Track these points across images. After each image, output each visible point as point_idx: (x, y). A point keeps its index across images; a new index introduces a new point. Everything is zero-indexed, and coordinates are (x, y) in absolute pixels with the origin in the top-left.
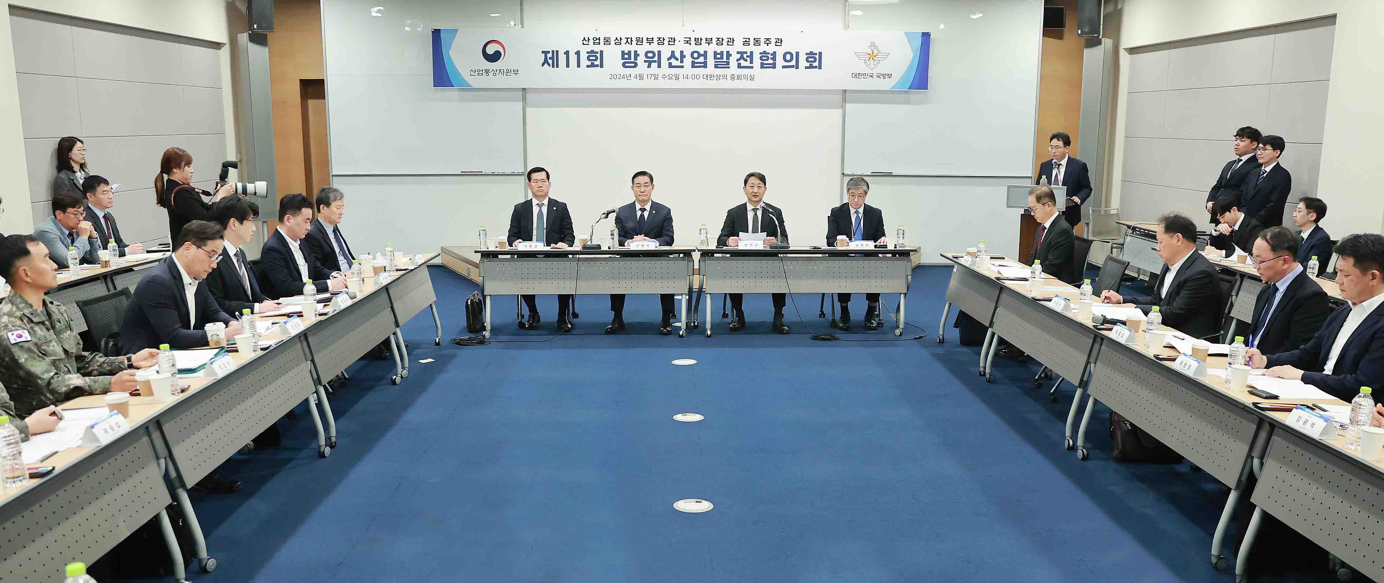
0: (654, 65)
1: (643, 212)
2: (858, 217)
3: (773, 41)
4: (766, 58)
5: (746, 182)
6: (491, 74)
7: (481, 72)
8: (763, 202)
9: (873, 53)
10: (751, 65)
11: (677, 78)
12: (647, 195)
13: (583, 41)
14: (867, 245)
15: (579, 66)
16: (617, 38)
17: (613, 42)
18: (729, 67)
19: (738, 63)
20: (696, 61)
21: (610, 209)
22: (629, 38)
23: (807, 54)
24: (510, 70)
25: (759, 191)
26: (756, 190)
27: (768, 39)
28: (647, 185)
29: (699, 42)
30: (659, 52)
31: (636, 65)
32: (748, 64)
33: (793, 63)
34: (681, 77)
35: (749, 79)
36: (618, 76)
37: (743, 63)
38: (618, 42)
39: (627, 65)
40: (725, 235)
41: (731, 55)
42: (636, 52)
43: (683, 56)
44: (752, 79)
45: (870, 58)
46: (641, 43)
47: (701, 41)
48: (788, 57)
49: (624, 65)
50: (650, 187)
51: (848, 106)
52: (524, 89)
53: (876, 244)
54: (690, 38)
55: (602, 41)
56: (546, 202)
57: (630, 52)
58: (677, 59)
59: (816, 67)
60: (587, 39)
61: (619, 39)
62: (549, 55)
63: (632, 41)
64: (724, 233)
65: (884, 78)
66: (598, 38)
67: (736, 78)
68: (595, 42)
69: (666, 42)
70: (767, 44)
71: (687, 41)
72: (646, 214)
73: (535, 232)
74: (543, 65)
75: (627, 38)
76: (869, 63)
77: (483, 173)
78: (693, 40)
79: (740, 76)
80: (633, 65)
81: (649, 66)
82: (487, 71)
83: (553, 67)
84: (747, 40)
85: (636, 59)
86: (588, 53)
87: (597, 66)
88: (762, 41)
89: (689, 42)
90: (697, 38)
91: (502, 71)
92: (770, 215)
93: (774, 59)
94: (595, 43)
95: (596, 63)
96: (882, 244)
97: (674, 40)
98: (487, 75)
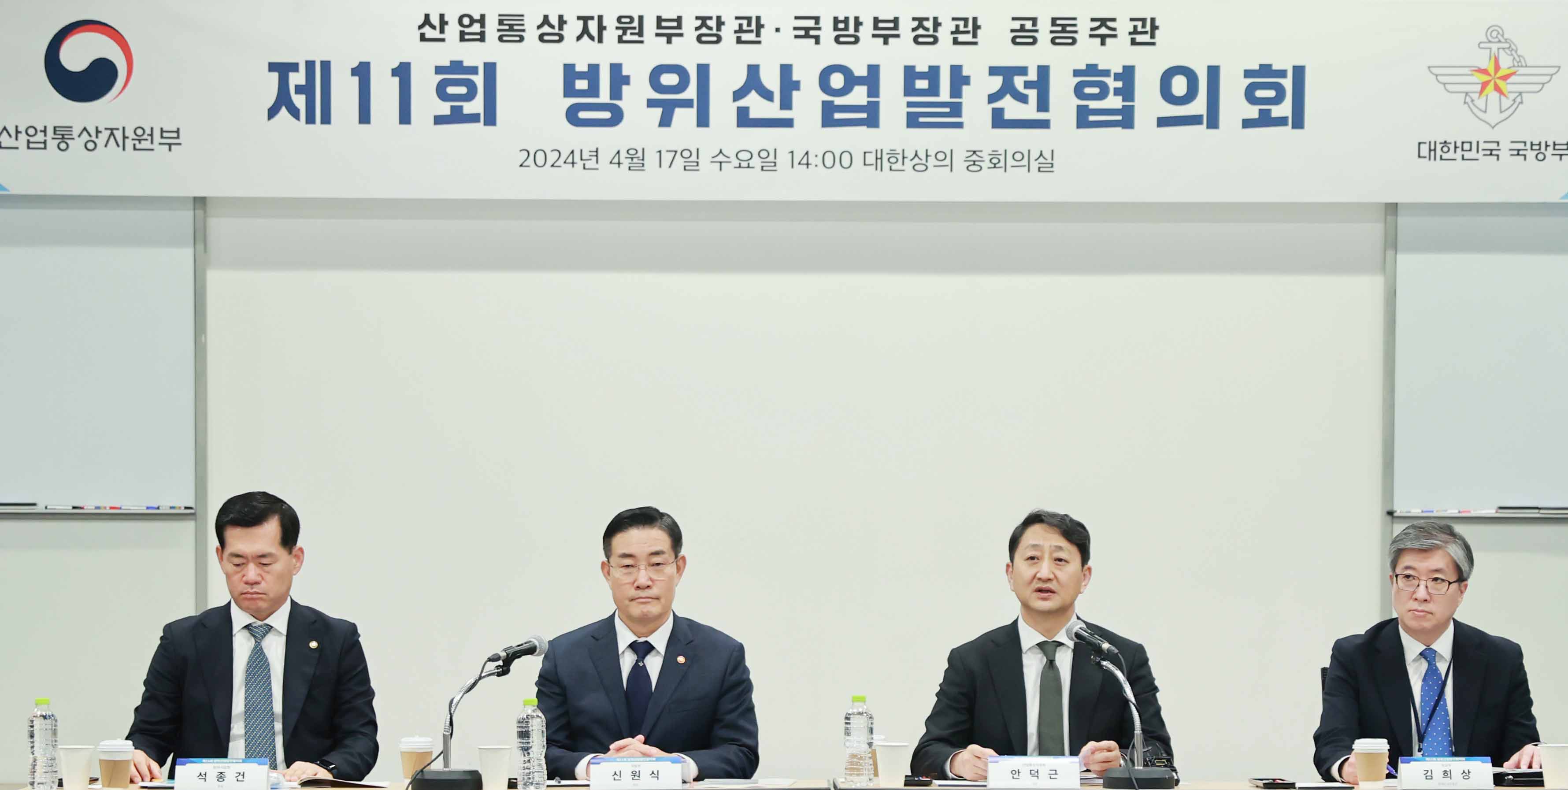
0: (685, 117)
1: (644, 658)
2: (1432, 670)
3: (1124, 27)
4: (1096, 90)
5: (1014, 543)
6: (76, 144)
7: (40, 137)
8: (1078, 618)
9: (1497, 68)
10: (1042, 116)
11: (769, 164)
12: (658, 598)
13: (420, 27)
14: (1466, 774)
15: (405, 117)
16: (546, 17)
17: (531, 33)
18: (960, 125)
19: (993, 109)
20: (839, 101)
21: (515, 641)
22: (592, 18)
23: (1248, 74)
24: (148, 131)
25: (1059, 574)
26: (1045, 569)
27: (1103, 22)
28: (656, 559)
29: (851, 31)
30: (703, 70)
31: (617, 117)
32: (1029, 111)
33: (1199, 106)
34: (783, 159)
35: (1034, 165)
36: (552, 157)
37: (1012, 109)
38: (550, 30)
39: (583, 115)
40: (940, 740)
41: (966, 80)
42: (616, 69)
43: (789, 84)
44: (1046, 165)
45: (1485, 85)
46: (636, 38)
47: (857, 30)
48: (1179, 85)
49: (572, 116)
50: (670, 569)
51: (1406, 262)
52: (200, 202)
53: (1499, 770)
54: (817, 19)
55: (492, 28)
56: (280, 620)
57: (594, 69)
58: (767, 95)
59: (1281, 121)
60: (435, 20)
61: (554, 21)
62: (297, 79)
63: (601, 28)
64: (937, 732)
65: (1541, 157)
66: (477, 17)
67: (986, 164)
68: (467, 30)
69: (728, 33)
70: (1098, 40)
71: (807, 29)
72: (654, 665)
73: (238, 728)
74: (272, 112)
75: (585, 19)
76: (1480, 103)
77: (40, 509)
78: (827, 24)
79: (1002, 158)
80: (606, 115)
81: (666, 121)
82: (63, 135)
83: (310, 120)
84: (1028, 25)
85: (616, 93)
86: (439, 70)
87: (473, 118)
88: (1084, 27)
89: (812, 33)
90: (841, 18)
91: (119, 135)
92: (1104, 663)
93: (1127, 92)
94: (467, 37)
95: (469, 108)
96: (1524, 769)
97: (760, 26)
98: (63, 146)
